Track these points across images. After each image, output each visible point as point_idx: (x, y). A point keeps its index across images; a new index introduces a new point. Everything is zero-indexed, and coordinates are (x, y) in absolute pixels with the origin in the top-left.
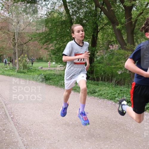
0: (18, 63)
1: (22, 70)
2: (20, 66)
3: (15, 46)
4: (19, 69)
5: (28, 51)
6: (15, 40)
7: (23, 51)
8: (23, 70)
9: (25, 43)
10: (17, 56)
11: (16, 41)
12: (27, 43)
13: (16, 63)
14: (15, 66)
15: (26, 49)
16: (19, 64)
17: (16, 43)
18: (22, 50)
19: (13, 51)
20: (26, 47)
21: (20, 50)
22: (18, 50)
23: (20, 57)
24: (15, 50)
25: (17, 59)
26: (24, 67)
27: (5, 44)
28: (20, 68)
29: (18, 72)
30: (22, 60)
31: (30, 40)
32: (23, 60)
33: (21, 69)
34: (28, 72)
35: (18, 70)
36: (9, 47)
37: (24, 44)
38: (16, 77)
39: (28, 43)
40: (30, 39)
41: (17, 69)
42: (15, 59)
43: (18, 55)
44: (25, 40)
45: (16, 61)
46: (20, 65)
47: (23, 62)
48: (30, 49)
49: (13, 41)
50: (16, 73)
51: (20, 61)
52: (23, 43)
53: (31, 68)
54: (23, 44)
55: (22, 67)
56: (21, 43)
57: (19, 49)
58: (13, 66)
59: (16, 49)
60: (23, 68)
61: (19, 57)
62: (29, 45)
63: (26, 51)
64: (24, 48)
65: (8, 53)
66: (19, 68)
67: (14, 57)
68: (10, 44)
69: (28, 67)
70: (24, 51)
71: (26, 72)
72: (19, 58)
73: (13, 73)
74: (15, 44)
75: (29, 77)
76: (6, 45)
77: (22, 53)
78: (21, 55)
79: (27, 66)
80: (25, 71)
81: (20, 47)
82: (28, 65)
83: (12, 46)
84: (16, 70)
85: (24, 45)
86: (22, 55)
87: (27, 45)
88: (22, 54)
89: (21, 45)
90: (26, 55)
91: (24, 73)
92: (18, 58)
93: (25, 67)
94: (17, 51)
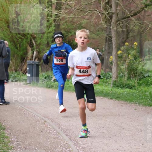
0: (117, 63)
1: (125, 80)
2: (121, 69)
3: (111, 22)
4: (117, 77)
5: (140, 34)
6: (111, 6)
7: (128, 33)
8: (127, 80)
9: (135, 14)
10: (114, 46)
11: (113, 10)
12: (139, 12)
13: (112, 63)
14: (108, 70)
15: (136, 28)
16: (118, 65)
17: (113, 13)
18: (127, 31)
19: (105, 35)
20: (136, 22)
21: (123, 31)
22: (116, 30)
23: (122, 48)
24: (110, 32)
25: (114, 54)
26: (129, 74)
27: (87, 17)
28: (121, 74)
29: (115, 85)
30: (125, 55)
31: (146, 6)
32: (129, 54)
33: (122, 77)
34: (140, 85)
35: (115, 81)
36: (96, 24)
37: (132, 16)
38: (111, 98)
39: (143, 11)
40: (148, 2)
41: (114, 79)
42: (110, 53)
43: (117, 43)
44: (134, 4)
45: (112, 58)
46: (122, 67)
47: (128, 61)
48: (145, 29)
49: (105, 9)
50: (110, 89)
51: (120, 57)
52: (130, 12)
53: (149, 76)
54: (129, 17)
55: (126, 73)
56: (123, 12)
57: (120, 30)
58: (105, 71)
59: (113, 29)
60: (127, 75)
61: (118, 49)
62: (144, 18)
63: (135, 34)
64: (132, 27)
65: (93, 38)
66: (119, 74)
67: (107, 48)
68: (98, 17)
69: (142, 73)
70: (131, 34)
71: (134, 86)
72: (120, 52)
73: (103, 87)
74: (111, 17)
75: (142, 99)
76: (88, 19)
77: (127, 38)
78: (124, 43)
79: (139, 71)
80: (134, 82)
81: (121, 25)
82: (140, 67)
83: (102, 22)
84: (111, 81)
85: (133, 18)
86: (127, 44)
87: (139, 19)
88: (125, 41)
89: (125, 18)
90: (136, 43)
91: (131, 88)
92: (117, 51)
93: (133, 72)
94: (113, 34)
